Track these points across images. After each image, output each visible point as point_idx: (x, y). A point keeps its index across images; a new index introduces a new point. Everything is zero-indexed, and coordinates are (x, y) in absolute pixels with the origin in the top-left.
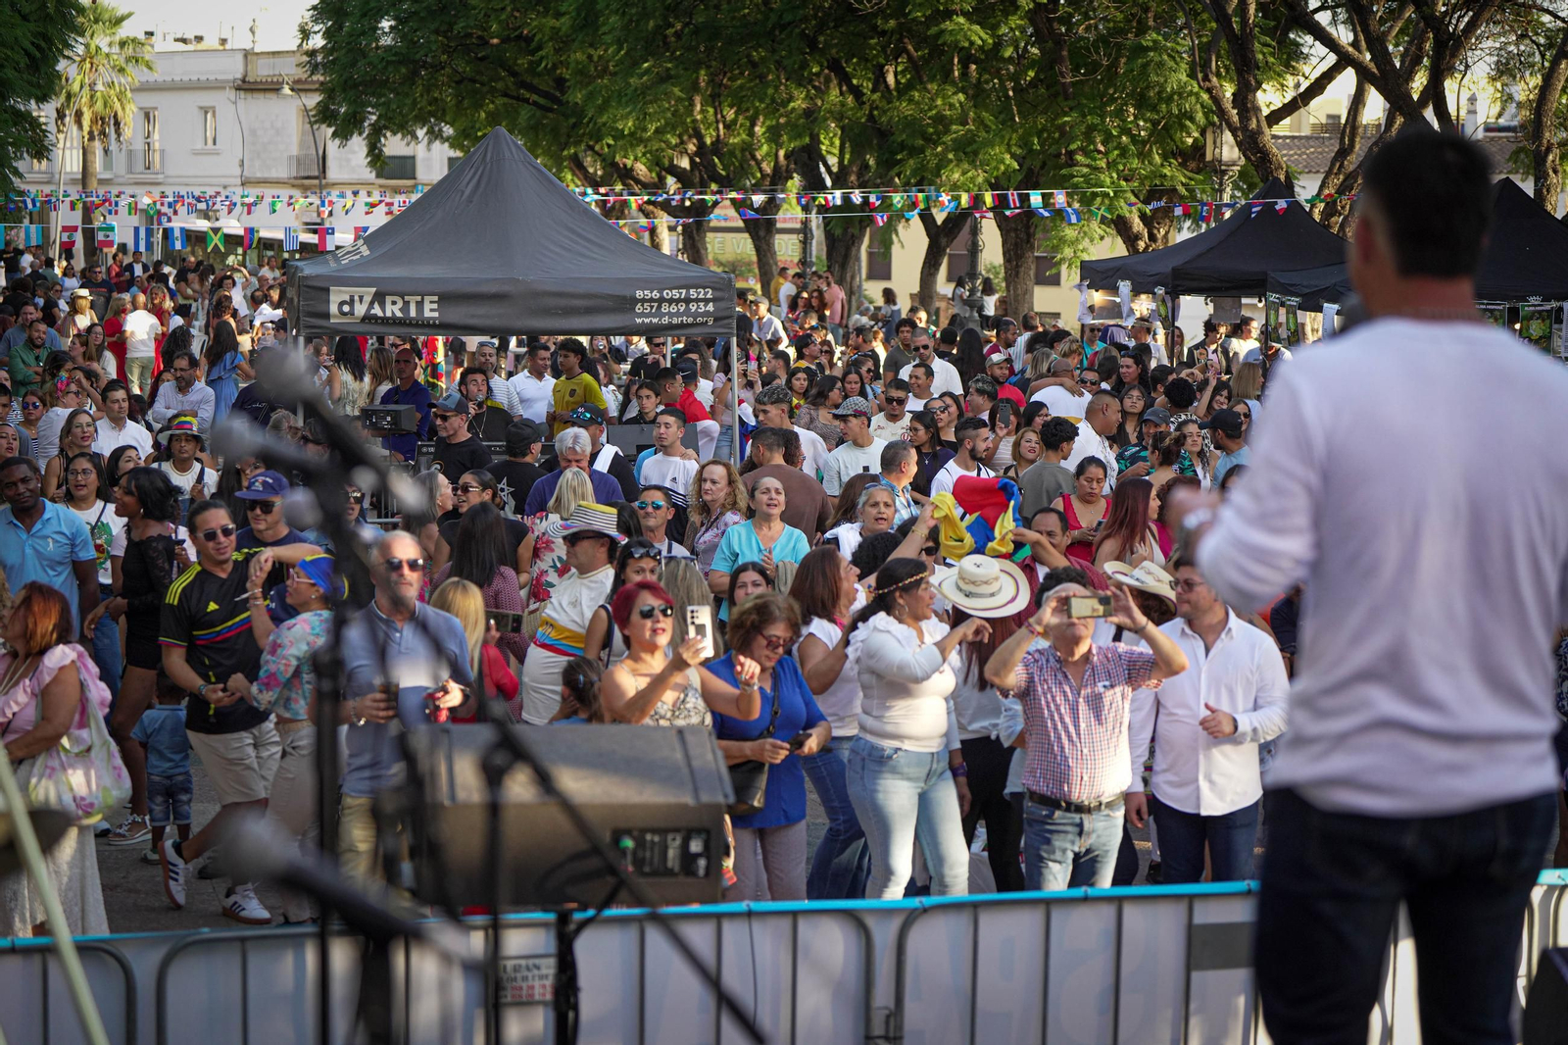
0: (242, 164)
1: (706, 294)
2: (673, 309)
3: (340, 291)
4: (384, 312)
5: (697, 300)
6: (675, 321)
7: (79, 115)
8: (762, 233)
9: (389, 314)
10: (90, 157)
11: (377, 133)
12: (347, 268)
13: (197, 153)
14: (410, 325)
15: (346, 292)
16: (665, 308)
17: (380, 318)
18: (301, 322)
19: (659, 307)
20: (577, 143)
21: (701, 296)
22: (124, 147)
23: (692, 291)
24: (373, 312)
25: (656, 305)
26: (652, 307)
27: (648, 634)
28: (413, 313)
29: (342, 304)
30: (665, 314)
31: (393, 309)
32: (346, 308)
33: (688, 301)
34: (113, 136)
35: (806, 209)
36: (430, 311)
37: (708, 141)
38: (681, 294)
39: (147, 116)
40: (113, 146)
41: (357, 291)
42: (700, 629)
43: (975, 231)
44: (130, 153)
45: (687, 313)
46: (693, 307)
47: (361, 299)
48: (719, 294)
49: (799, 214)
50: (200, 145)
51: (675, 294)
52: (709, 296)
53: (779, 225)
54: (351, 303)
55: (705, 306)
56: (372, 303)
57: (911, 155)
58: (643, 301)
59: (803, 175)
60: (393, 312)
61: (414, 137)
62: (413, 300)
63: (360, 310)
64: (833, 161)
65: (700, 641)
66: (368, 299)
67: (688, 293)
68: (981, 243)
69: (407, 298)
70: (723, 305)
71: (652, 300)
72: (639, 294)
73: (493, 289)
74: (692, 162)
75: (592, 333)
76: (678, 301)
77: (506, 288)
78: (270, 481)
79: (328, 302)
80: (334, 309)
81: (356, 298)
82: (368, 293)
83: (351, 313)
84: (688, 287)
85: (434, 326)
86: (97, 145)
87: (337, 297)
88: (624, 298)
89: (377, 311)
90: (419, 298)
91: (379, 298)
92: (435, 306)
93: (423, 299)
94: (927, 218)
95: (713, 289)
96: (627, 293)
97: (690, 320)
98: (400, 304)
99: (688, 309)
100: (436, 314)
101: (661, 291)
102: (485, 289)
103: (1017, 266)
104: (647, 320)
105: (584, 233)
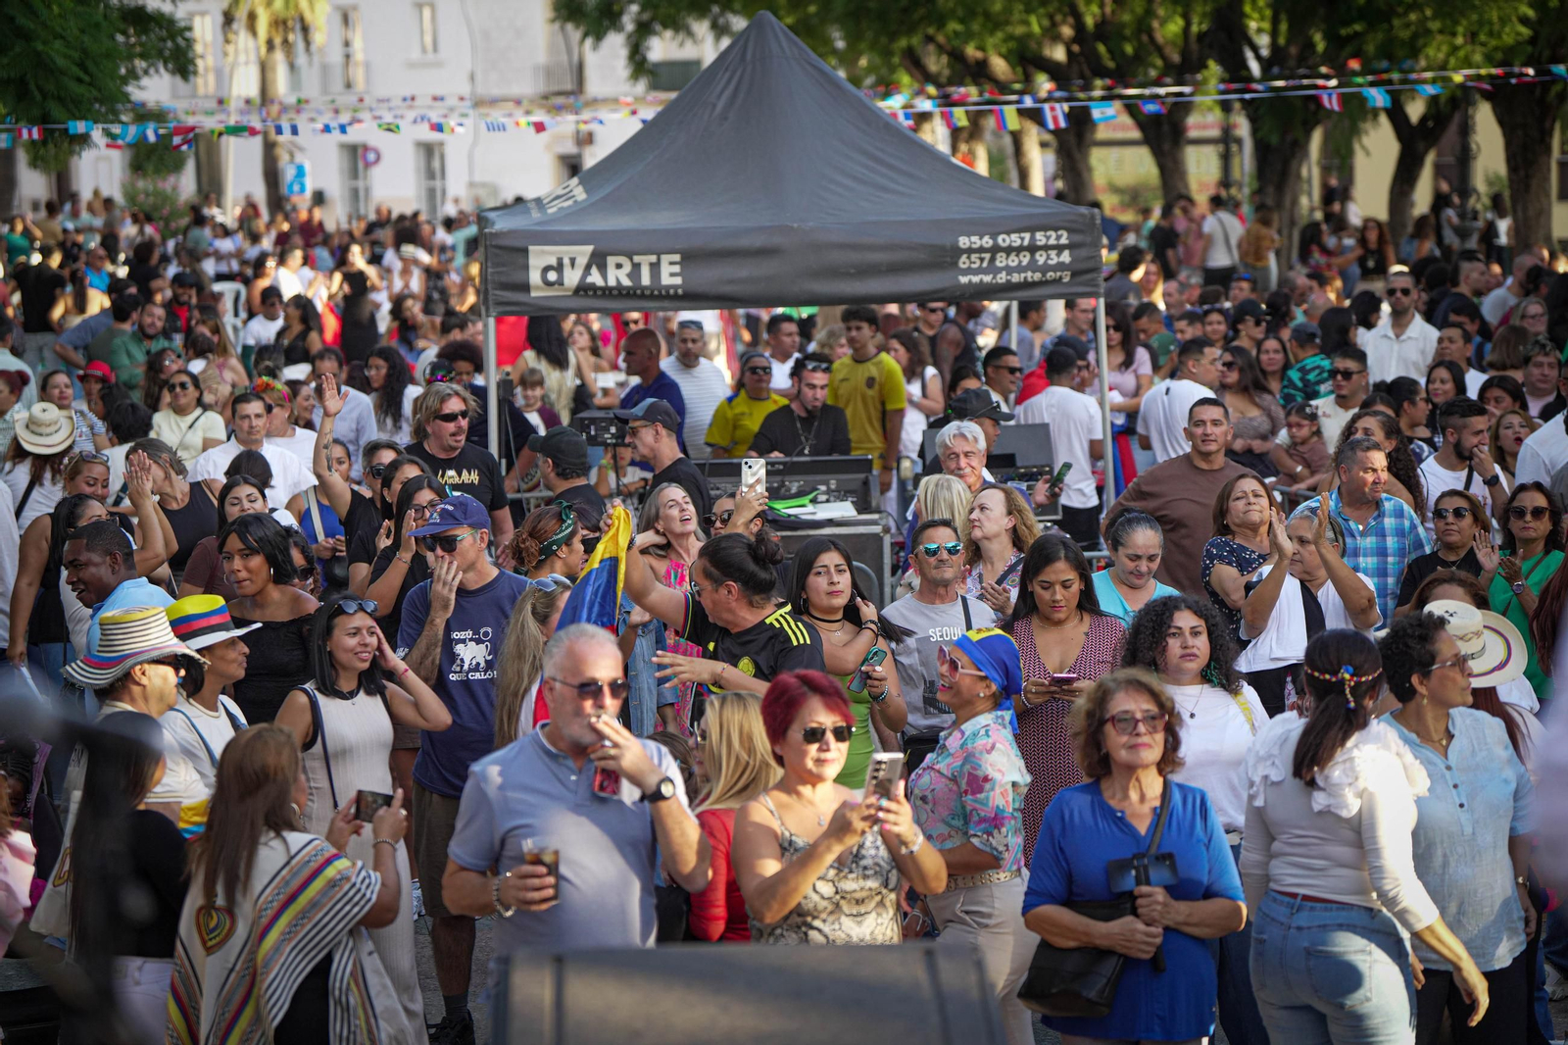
0: (472, 78)
1: (1058, 238)
2: (1013, 261)
3: (543, 252)
4: (604, 276)
5: (1046, 248)
6: (1016, 278)
7: (252, 17)
8: (1166, 146)
9: (612, 282)
10: (269, 75)
11: (644, 30)
12: (555, 219)
13: (412, 65)
14: (643, 296)
15: (551, 253)
16: (1001, 261)
17: (601, 288)
18: (491, 298)
19: (992, 260)
20: (911, 30)
21: (1052, 241)
22: (316, 59)
23: (1039, 235)
24: (589, 280)
25: (987, 256)
26: (982, 260)
28: (646, 280)
29: (546, 269)
30: (1000, 270)
31: (617, 275)
32: (552, 276)
33: (1033, 249)
34: (300, 45)
35: (1226, 107)
36: (670, 275)
37: (1089, 21)
38: (1022, 239)
39: (346, 20)
40: (301, 59)
41: (566, 251)
43: (1466, 129)
44: (325, 69)
45: (1032, 266)
46: (1041, 258)
47: (573, 262)
48: (1078, 238)
49: (1215, 116)
50: (415, 54)
51: (1015, 240)
52: (1064, 241)
53: (1193, 134)
54: (559, 268)
55: (1058, 255)
56: (588, 268)
57: (1372, 26)
58: (970, 251)
59: (1221, 61)
60: (618, 280)
61: (690, 34)
62: (645, 261)
63: (572, 278)
64: (1263, 41)
66: (582, 261)
67: (1033, 238)
68: (1474, 146)
69: (637, 259)
70: (1083, 252)
71: (981, 250)
72: (964, 242)
73: (758, 241)
74: (1069, 53)
75: (901, 299)
76: (1019, 250)
77: (776, 240)
78: (450, 508)
79: (526, 267)
80: (535, 277)
81: (566, 261)
82: (582, 254)
83: (560, 282)
84: (1032, 230)
85: (676, 297)
86: (279, 56)
87: (539, 258)
88: (942, 248)
89: (595, 278)
90: (653, 258)
91: (598, 260)
92: (677, 269)
93: (659, 259)
94: (1397, 115)
95: (1069, 230)
96: (947, 242)
97: (1037, 276)
98: (627, 268)
99: (1033, 260)
100: (678, 281)
101: (994, 236)
102: (745, 242)
103: (1527, 177)
104: (976, 279)
105: (879, 154)
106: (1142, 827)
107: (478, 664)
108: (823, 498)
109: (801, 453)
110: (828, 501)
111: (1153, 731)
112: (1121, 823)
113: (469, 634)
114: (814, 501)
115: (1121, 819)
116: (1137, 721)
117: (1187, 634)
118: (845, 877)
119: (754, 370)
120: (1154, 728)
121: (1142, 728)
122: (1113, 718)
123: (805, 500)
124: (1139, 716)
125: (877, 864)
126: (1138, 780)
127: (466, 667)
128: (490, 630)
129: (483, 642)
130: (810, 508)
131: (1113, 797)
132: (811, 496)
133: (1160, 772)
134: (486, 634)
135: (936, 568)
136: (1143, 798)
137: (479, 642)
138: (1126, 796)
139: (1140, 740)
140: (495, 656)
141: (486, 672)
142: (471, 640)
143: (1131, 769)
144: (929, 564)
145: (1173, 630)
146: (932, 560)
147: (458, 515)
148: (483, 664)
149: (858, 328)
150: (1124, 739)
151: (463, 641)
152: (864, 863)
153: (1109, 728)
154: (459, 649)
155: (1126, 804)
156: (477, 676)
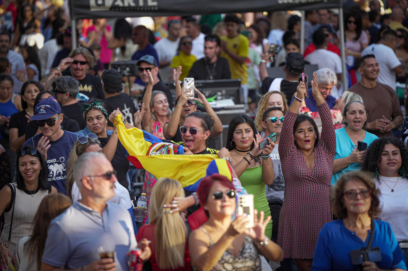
18: (73, 11)
27: (219, 209)
42: (246, 210)
65: (246, 217)
78: (49, 106)
106: (364, 239)
107: (60, 173)
108: (219, 98)
109: (209, 79)
110: (222, 99)
111: (364, 198)
112: (354, 237)
113: (54, 160)
114: (216, 99)
115: (354, 236)
116: (357, 194)
117: (391, 154)
118: (237, 262)
119: (185, 44)
120: (365, 196)
121: (359, 197)
122: (347, 192)
123: (212, 99)
124: (358, 191)
125: (251, 256)
126: (360, 219)
127: (55, 175)
128: (63, 158)
129: (61, 163)
130: (214, 102)
131: (349, 226)
132: (214, 97)
133: (370, 215)
134: (62, 160)
135: (275, 128)
136: (363, 227)
137: (59, 163)
138: (355, 226)
139: (358, 202)
140: (67, 169)
141: (63, 176)
142: (56, 163)
143: (356, 215)
144: (272, 126)
145: (384, 153)
146: (274, 124)
147: (53, 109)
148: (62, 173)
149: (232, 26)
150: (352, 201)
151: (52, 164)
152: (245, 255)
153: (345, 197)
154: (51, 167)
155: (356, 229)
156: (60, 178)
